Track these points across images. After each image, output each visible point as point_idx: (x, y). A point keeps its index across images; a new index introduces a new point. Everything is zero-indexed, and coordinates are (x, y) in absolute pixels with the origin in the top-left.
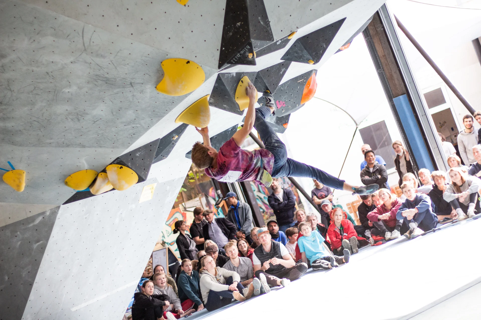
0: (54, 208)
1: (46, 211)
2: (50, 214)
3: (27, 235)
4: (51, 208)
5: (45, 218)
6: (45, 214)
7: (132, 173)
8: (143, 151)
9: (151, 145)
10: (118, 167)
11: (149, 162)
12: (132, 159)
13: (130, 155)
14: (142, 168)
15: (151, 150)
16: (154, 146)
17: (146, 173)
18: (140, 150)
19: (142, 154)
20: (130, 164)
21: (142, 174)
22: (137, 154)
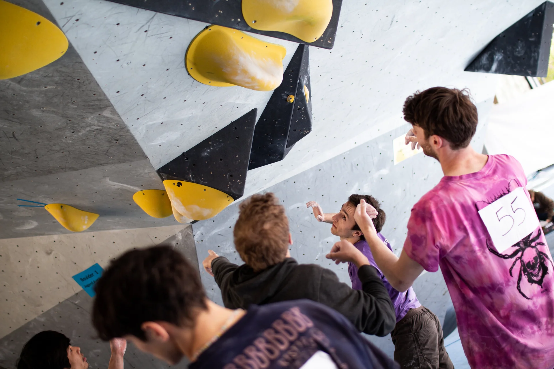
0: (185, 229)
1: (176, 234)
2: (182, 237)
4: (180, 230)
5: (178, 243)
6: (177, 239)
7: (205, 190)
8: (216, 144)
9: (236, 128)
10: (174, 184)
11: (239, 161)
12: (194, 165)
13: (187, 159)
14: (224, 175)
15: (237, 138)
16: (245, 128)
17: (239, 182)
18: (210, 143)
19: (217, 149)
20: (192, 176)
21: (228, 186)
22: (204, 154)
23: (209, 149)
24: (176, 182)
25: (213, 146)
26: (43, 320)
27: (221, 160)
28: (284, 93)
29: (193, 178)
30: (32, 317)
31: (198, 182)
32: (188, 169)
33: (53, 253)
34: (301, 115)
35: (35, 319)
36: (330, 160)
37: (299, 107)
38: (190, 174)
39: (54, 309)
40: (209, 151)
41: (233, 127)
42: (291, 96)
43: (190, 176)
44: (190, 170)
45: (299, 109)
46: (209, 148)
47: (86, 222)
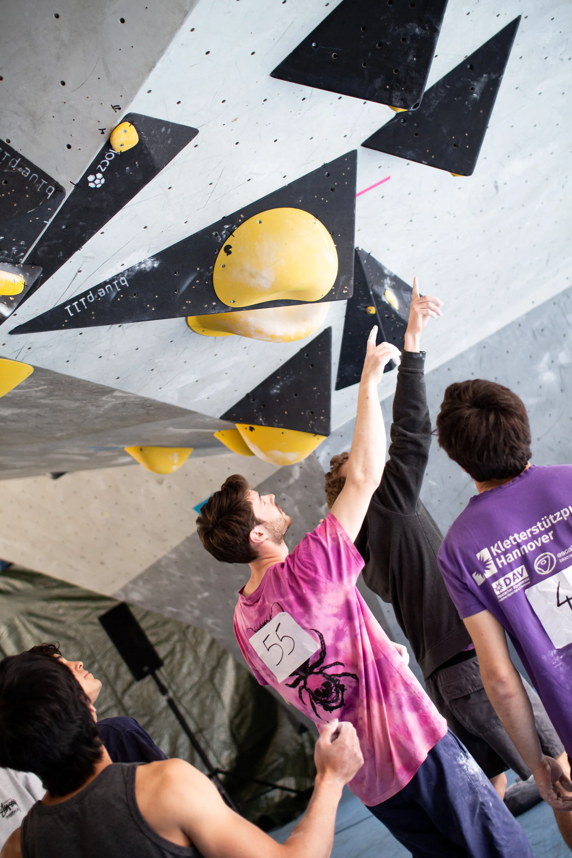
3: (298, 495)
7: (283, 433)
8: (286, 377)
9: (308, 355)
10: (246, 428)
11: (319, 394)
12: (264, 406)
13: (254, 400)
14: (302, 413)
15: (312, 365)
16: (319, 353)
17: (323, 419)
18: (278, 377)
19: (289, 384)
20: (263, 419)
21: (309, 425)
22: (273, 391)
23: (277, 385)
24: (248, 426)
25: (283, 381)
26: (174, 556)
27: (296, 395)
28: (360, 305)
29: (265, 421)
30: (161, 554)
31: (271, 425)
32: (257, 412)
33: (165, 482)
34: (394, 322)
35: (165, 557)
36: (498, 333)
37: (386, 316)
38: (260, 417)
39: (183, 544)
40: (278, 386)
41: (304, 354)
42: (369, 308)
43: (261, 419)
44: (260, 413)
45: (388, 318)
46: (279, 384)
47: (176, 461)
